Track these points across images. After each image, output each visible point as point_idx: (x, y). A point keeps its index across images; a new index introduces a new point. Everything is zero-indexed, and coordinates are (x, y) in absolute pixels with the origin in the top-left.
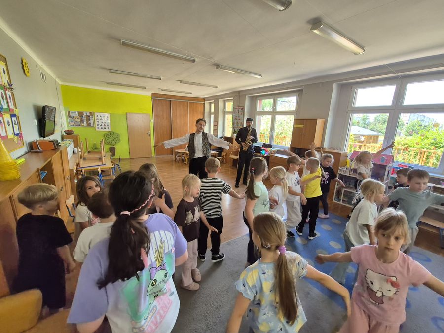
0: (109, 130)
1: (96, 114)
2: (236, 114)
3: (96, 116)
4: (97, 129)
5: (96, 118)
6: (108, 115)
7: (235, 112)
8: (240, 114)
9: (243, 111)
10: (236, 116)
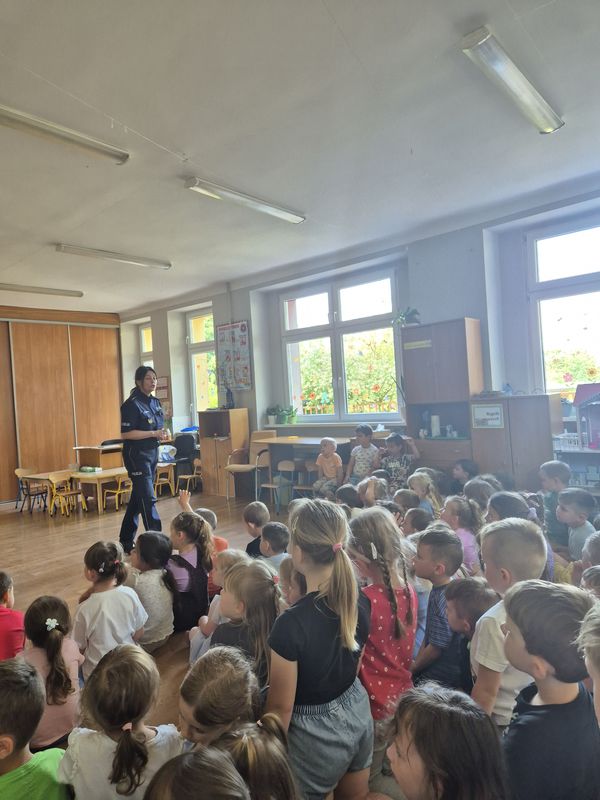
2: (227, 345)
7: (222, 340)
8: (238, 344)
9: (246, 333)
10: (227, 351)
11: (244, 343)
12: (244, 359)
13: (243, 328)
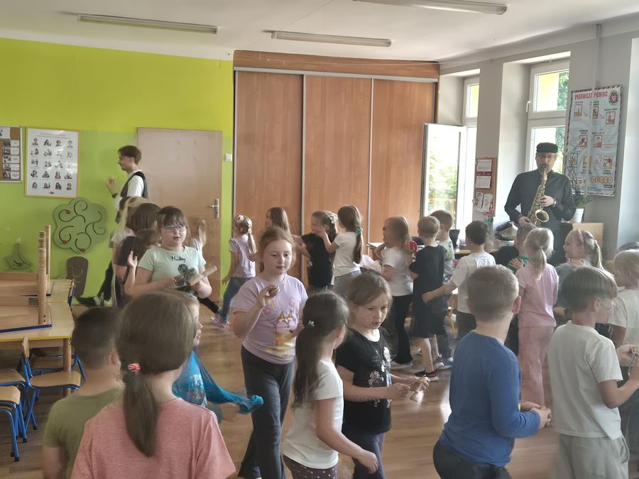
0: (72, 194)
1: (32, 135)
2: (585, 122)
3: (30, 141)
4: (30, 191)
5: (30, 148)
6: (74, 137)
7: (578, 114)
8: (602, 122)
9: (618, 105)
10: (584, 132)
11: (611, 121)
12: (608, 147)
13: (614, 98)
